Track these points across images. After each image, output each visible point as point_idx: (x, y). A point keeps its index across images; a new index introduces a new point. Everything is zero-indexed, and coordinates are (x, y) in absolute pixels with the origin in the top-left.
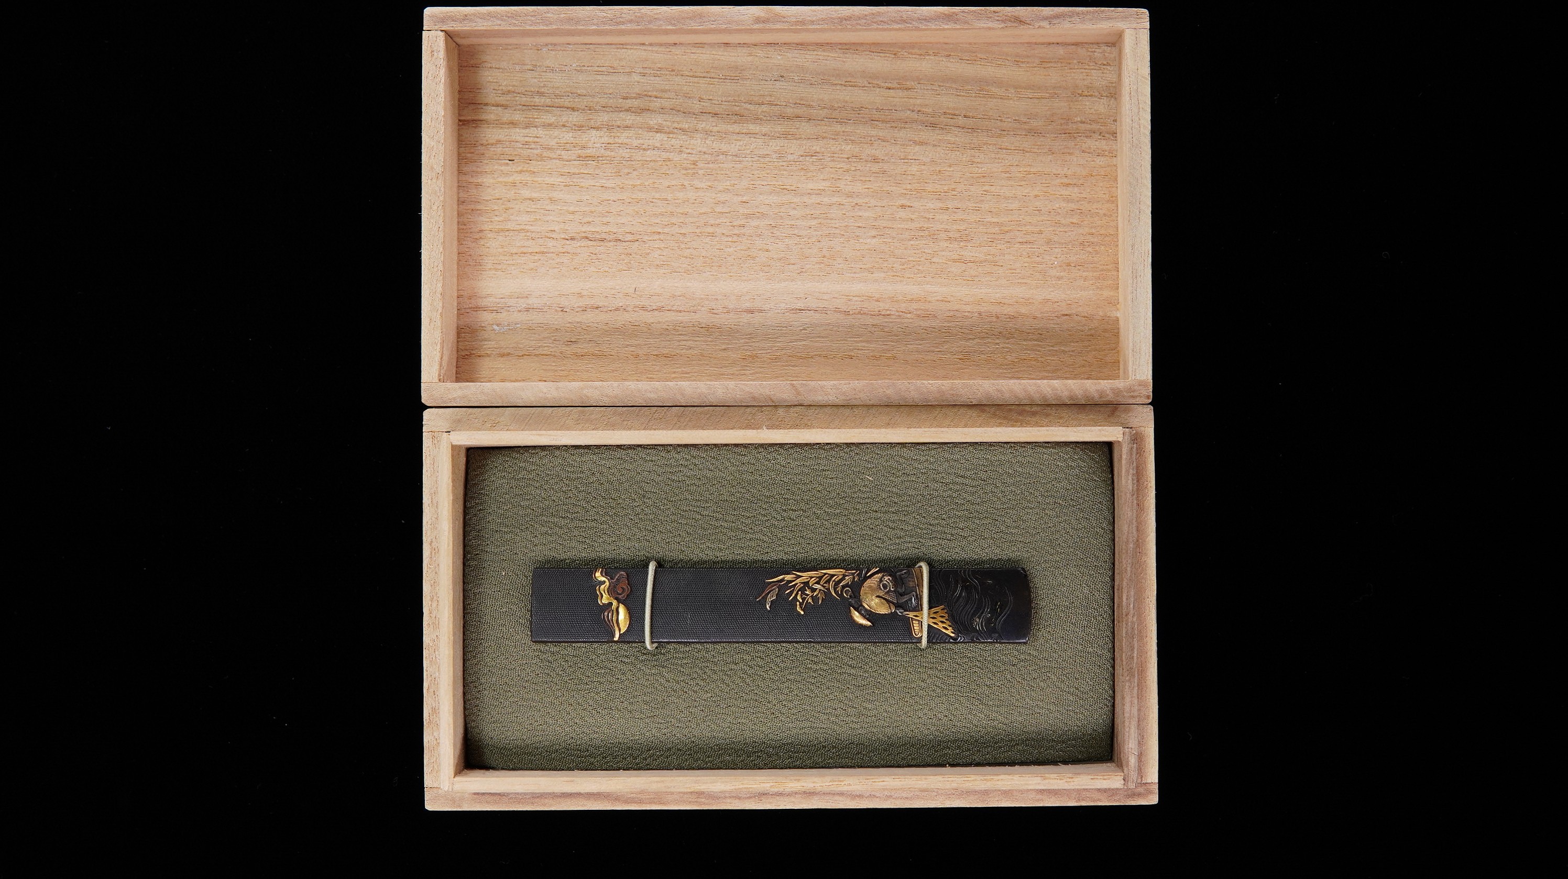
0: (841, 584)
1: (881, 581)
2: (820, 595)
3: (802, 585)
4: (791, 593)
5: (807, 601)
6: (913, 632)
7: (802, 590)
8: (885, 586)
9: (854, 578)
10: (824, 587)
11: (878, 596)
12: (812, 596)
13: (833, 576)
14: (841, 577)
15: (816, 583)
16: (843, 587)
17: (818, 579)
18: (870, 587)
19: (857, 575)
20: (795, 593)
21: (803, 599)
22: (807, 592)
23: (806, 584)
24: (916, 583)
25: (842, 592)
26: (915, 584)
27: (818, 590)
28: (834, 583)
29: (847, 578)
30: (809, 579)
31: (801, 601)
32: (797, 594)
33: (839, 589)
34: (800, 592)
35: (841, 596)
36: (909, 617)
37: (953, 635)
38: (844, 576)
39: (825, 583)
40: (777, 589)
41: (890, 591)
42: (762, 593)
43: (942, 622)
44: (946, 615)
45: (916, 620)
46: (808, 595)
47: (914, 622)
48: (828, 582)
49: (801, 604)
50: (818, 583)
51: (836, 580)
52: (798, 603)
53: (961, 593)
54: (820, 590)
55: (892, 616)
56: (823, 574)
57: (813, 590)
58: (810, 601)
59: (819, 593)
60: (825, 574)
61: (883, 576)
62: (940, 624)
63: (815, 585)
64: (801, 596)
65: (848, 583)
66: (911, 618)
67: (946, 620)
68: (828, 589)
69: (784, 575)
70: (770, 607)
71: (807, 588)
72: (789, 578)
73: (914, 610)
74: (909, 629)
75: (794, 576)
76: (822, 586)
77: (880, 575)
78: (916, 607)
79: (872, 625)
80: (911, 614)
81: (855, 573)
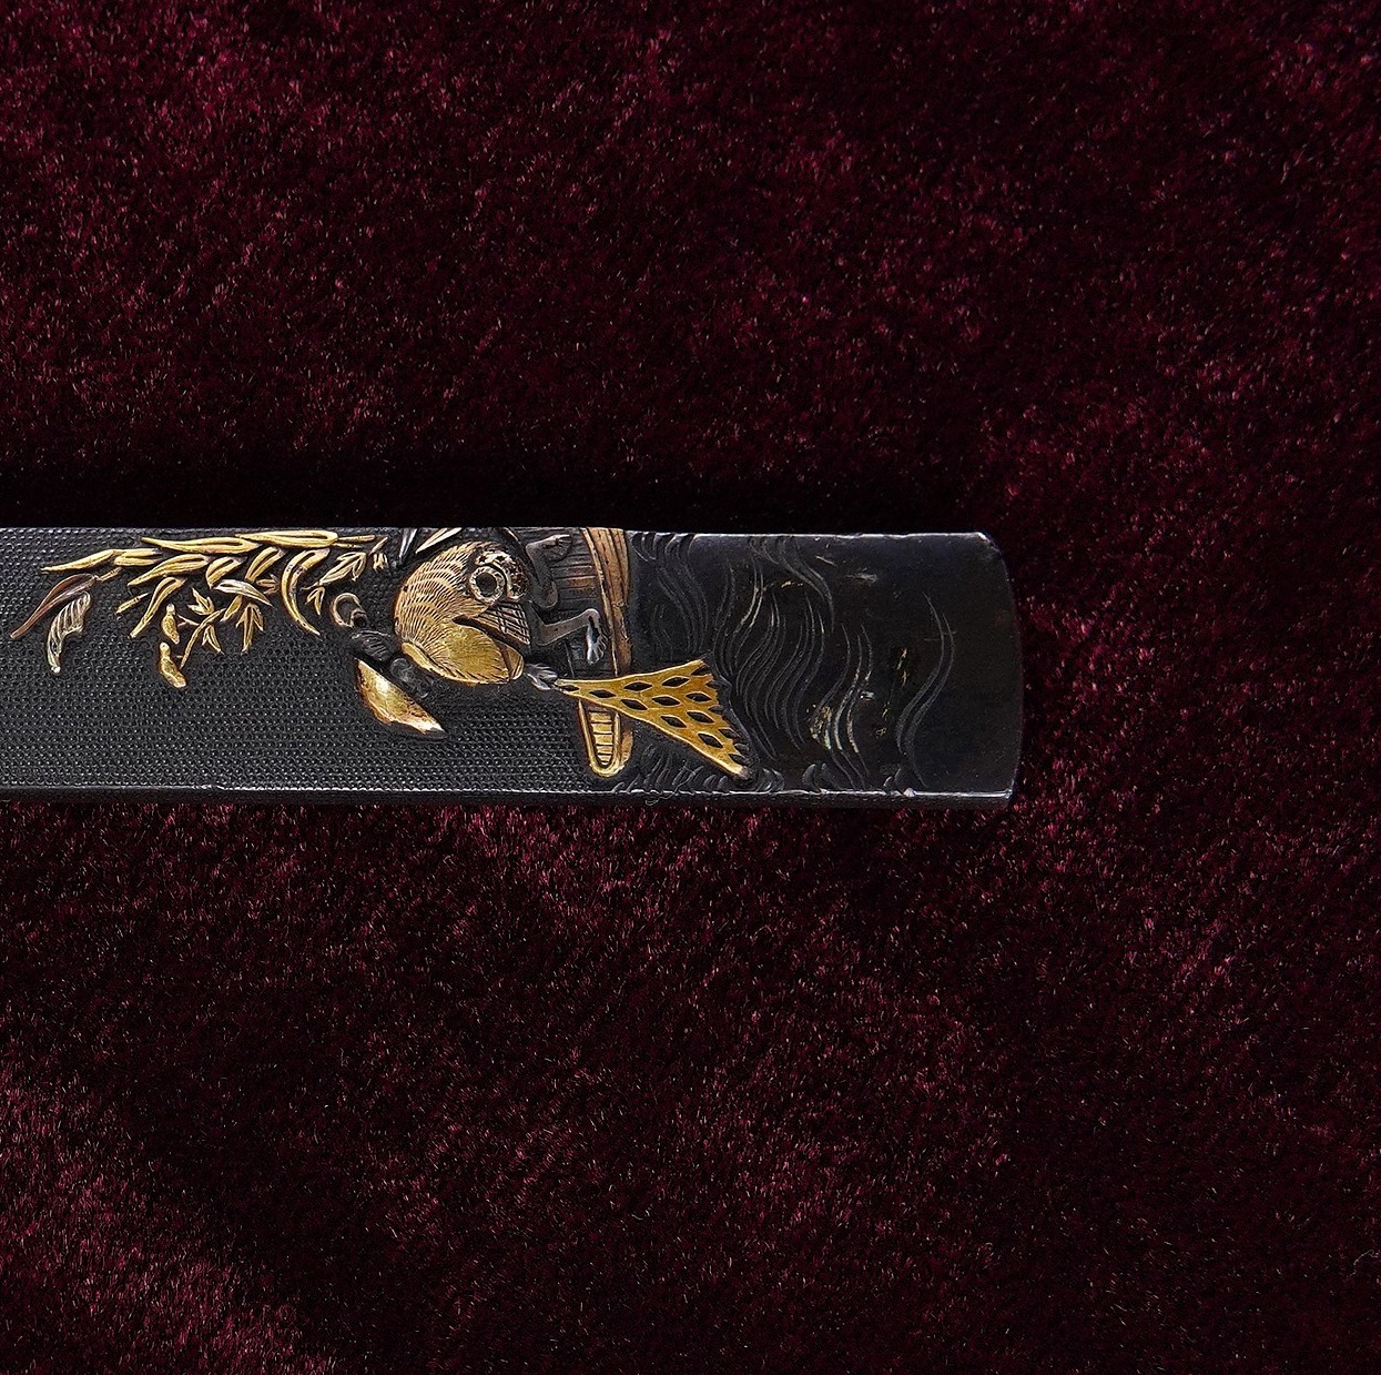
0: (322, 581)
1: (470, 565)
2: (244, 618)
3: (179, 583)
4: (140, 608)
5: (199, 641)
6: (591, 757)
7: (181, 599)
8: (486, 583)
9: (369, 559)
10: (260, 589)
11: (460, 621)
12: (216, 623)
13: (292, 551)
14: (319, 556)
15: (229, 576)
16: (332, 589)
17: (236, 563)
18: (432, 589)
19: (382, 549)
20: (153, 608)
21: (185, 632)
22: (199, 609)
23: (196, 578)
24: (601, 578)
25: (326, 605)
26: (596, 580)
27: (237, 600)
28: (296, 576)
29: (344, 559)
30: (204, 563)
31: (176, 641)
32: (161, 612)
33: (316, 596)
34: (170, 609)
35: (323, 621)
36: (577, 698)
37: (737, 769)
38: (334, 551)
39: (264, 575)
40: (87, 599)
41: (504, 602)
42: (31, 611)
43: (699, 718)
44: (713, 694)
45: (602, 711)
46: (200, 618)
47: (594, 717)
48: (276, 569)
49: (175, 650)
50: (235, 574)
51: (305, 565)
52: (164, 647)
53: (763, 617)
54: (246, 600)
55: (516, 699)
56: (255, 546)
57: (222, 600)
58: (210, 638)
59: (242, 609)
60: (265, 544)
61: (478, 550)
62: (690, 724)
63: (227, 582)
64: (177, 620)
65: (350, 575)
66: (586, 704)
67: (712, 710)
68: (276, 598)
69: (112, 547)
70: (61, 661)
71: (195, 593)
72: (128, 557)
73: (593, 672)
74: (575, 746)
75: (150, 552)
76: (254, 585)
77: (466, 549)
78: (601, 663)
79: (438, 727)
80: (583, 689)
81: (375, 541)
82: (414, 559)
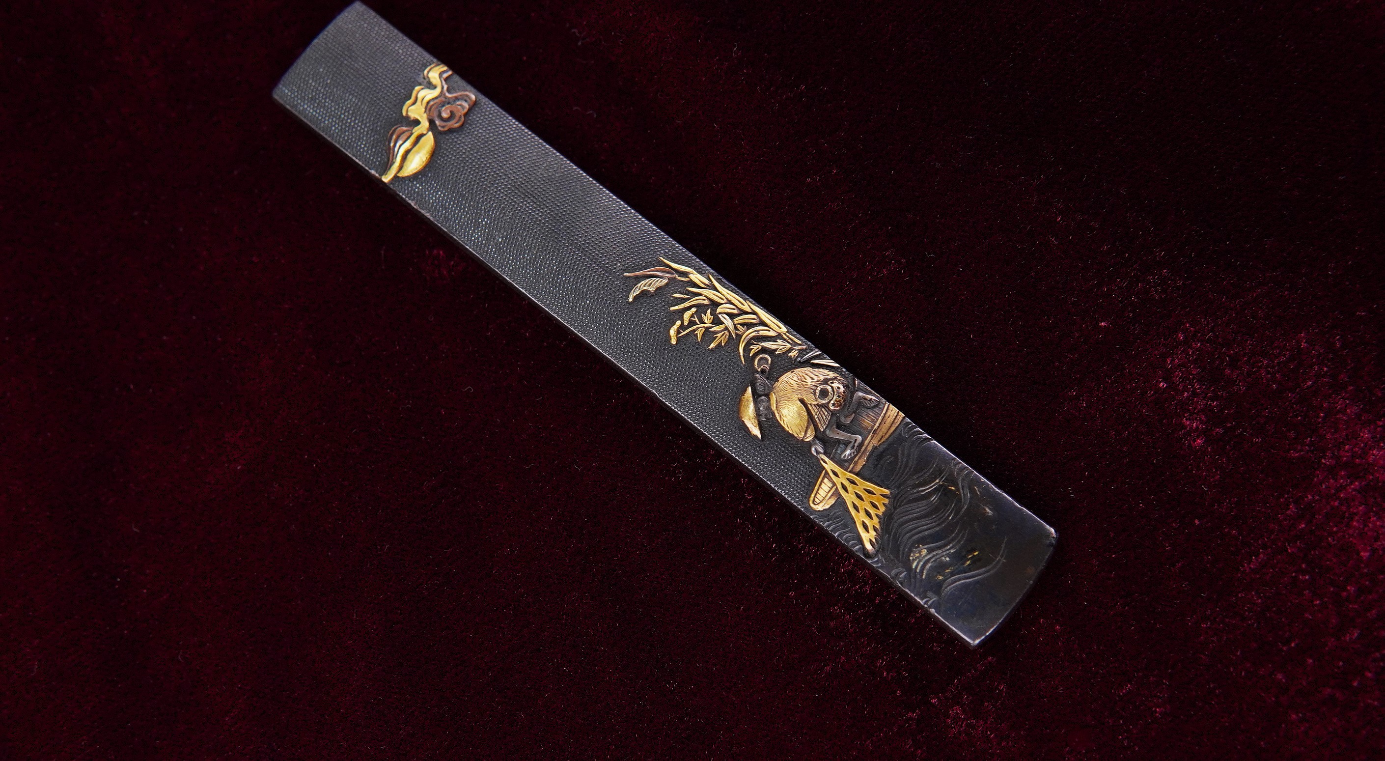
0: (763, 344)
1: (826, 382)
2: (719, 335)
3: (706, 302)
4: (684, 300)
5: (694, 331)
6: (813, 495)
7: (701, 309)
8: (824, 393)
9: (790, 350)
10: (736, 328)
11: (802, 401)
12: (707, 329)
13: (763, 323)
14: (772, 333)
15: (728, 314)
16: (764, 350)
17: (736, 312)
18: (803, 380)
19: (800, 350)
20: (687, 304)
21: (692, 323)
22: (705, 318)
23: (715, 304)
24: (876, 427)
25: (756, 355)
26: (873, 427)
27: (723, 326)
28: (754, 334)
29: (780, 342)
30: (722, 302)
31: (686, 323)
32: (689, 308)
33: (755, 348)
34: (694, 310)
35: (750, 360)
36: (824, 468)
37: (869, 547)
38: (779, 336)
39: (742, 325)
40: (665, 281)
41: (825, 406)
42: (640, 270)
43: (868, 514)
44: (882, 509)
45: (830, 480)
46: (702, 322)
47: (826, 480)
48: (749, 326)
49: (682, 327)
50: (732, 316)
51: (761, 333)
52: (678, 323)
53: (930, 494)
54: (726, 329)
55: (801, 448)
56: (749, 310)
57: (717, 321)
58: (699, 333)
59: (722, 331)
60: (754, 313)
61: (835, 378)
62: (862, 513)
63: (725, 316)
64: (692, 316)
65: (776, 350)
66: (827, 473)
67: (877, 515)
68: (739, 337)
69: (695, 269)
70: (635, 298)
71: (709, 311)
72: (696, 277)
73: (841, 463)
74: (810, 487)
75: (707, 282)
76: (735, 325)
77: (831, 374)
78: (846, 461)
79: (760, 436)
80: (829, 465)
81: (800, 345)
82: (807, 363)
